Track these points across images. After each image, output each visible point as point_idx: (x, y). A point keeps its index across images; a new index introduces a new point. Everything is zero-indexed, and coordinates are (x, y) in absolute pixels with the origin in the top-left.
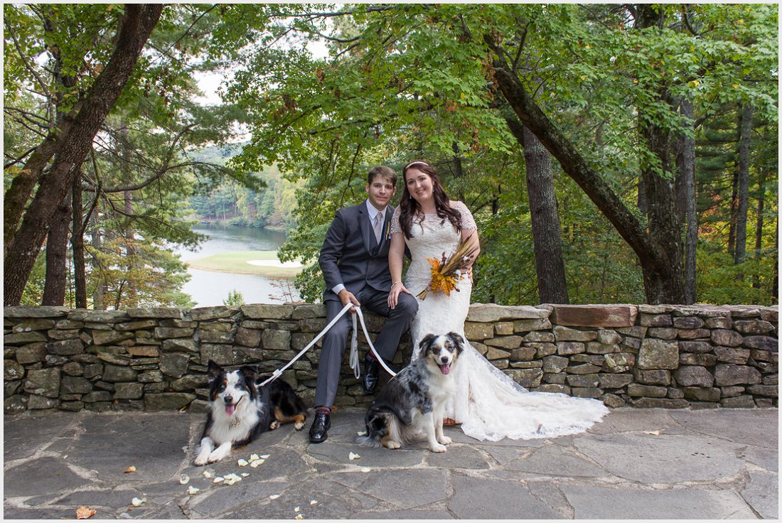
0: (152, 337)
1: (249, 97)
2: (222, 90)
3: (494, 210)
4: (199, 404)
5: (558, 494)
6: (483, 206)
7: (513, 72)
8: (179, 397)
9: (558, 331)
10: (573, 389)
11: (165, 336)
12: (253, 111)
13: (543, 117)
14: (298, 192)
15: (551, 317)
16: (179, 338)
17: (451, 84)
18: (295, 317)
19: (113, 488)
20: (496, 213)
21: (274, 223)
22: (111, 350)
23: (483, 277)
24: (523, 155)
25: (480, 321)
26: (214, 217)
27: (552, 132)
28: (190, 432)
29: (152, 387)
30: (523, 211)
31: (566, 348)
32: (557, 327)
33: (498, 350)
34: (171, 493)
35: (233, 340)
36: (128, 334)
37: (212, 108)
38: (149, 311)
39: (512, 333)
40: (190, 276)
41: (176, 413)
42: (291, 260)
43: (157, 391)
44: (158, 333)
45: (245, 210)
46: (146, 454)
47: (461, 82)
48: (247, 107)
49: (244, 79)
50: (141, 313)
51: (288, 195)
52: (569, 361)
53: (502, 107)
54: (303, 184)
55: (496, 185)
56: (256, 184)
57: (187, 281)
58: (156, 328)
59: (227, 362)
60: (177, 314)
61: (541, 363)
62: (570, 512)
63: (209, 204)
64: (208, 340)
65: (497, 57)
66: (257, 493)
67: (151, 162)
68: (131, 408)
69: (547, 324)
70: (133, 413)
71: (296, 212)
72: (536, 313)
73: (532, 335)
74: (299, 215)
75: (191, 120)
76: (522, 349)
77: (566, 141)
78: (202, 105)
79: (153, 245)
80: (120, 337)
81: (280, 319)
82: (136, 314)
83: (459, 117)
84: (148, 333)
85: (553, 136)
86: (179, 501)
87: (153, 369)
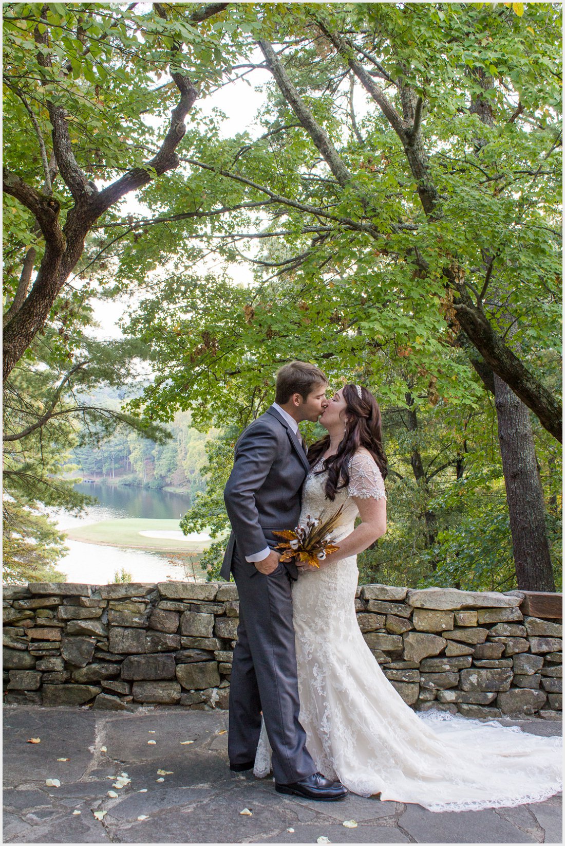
0: (54, 617)
1: (156, 329)
2: (124, 321)
3: (459, 471)
4: (104, 699)
5: (527, 814)
6: (444, 467)
7: (478, 308)
8: (81, 689)
9: (531, 623)
10: (550, 696)
11: (69, 617)
12: (159, 346)
13: (516, 362)
14: (208, 445)
15: (522, 606)
16: (85, 619)
17: (405, 327)
18: (220, 598)
19: (15, 787)
20: (461, 476)
21: (176, 482)
22: (9, 631)
23: (445, 559)
24: (494, 403)
25: (436, 608)
26: (100, 474)
27: (527, 381)
28: (96, 730)
29: (51, 676)
30: (495, 475)
31: (540, 645)
32: (530, 619)
33: (459, 645)
34: (81, 795)
35: (147, 623)
36: (28, 612)
37: (110, 343)
38: (53, 587)
39: (475, 625)
40: (67, 549)
41: (77, 709)
42: (198, 531)
43: (56, 682)
44: (62, 612)
45: (139, 467)
46: (49, 753)
47: (416, 325)
48: (151, 341)
49: (151, 308)
50: (44, 589)
51: (195, 448)
52: (545, 660)
53: (467, 345)
54: (217, 435)
55: (460, 441)
56: (158, 434)
57: (63, 556)
58: (60, 607)
59: (140, 649)
60: (85, 591)
61: (510, 662)
62: (540, 833)
63: (95, 458)
64: (119, 622)
65: (458, 295)
66: (177, 800)
67: (32, 406)
68: (26, 701)
69: (517, 615)
70: (29, 707)
71: (205, 470)
72: (503, 601)
73: (500, 627)
74: (209, 476)
75: (86, 357)
76: (488, 644)
77: (545, 391)
78: (100, 339)
79: (26, 509)
80: (19, 616)
81: (203, 600)
82: (39, 589)
83: (413, 364)
84: (51, 613)
85: (529, 385)
86: (90, 805)
87: (53, 656)
